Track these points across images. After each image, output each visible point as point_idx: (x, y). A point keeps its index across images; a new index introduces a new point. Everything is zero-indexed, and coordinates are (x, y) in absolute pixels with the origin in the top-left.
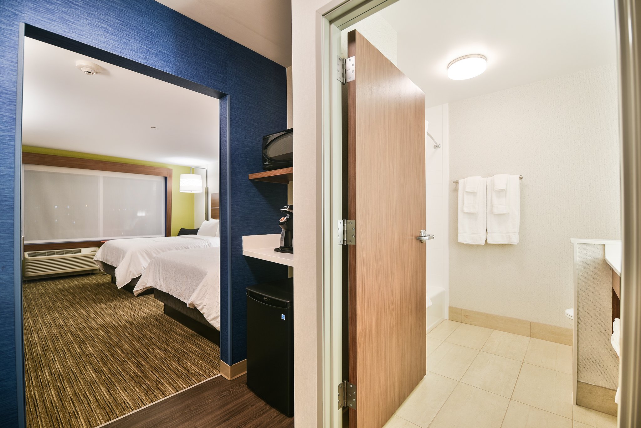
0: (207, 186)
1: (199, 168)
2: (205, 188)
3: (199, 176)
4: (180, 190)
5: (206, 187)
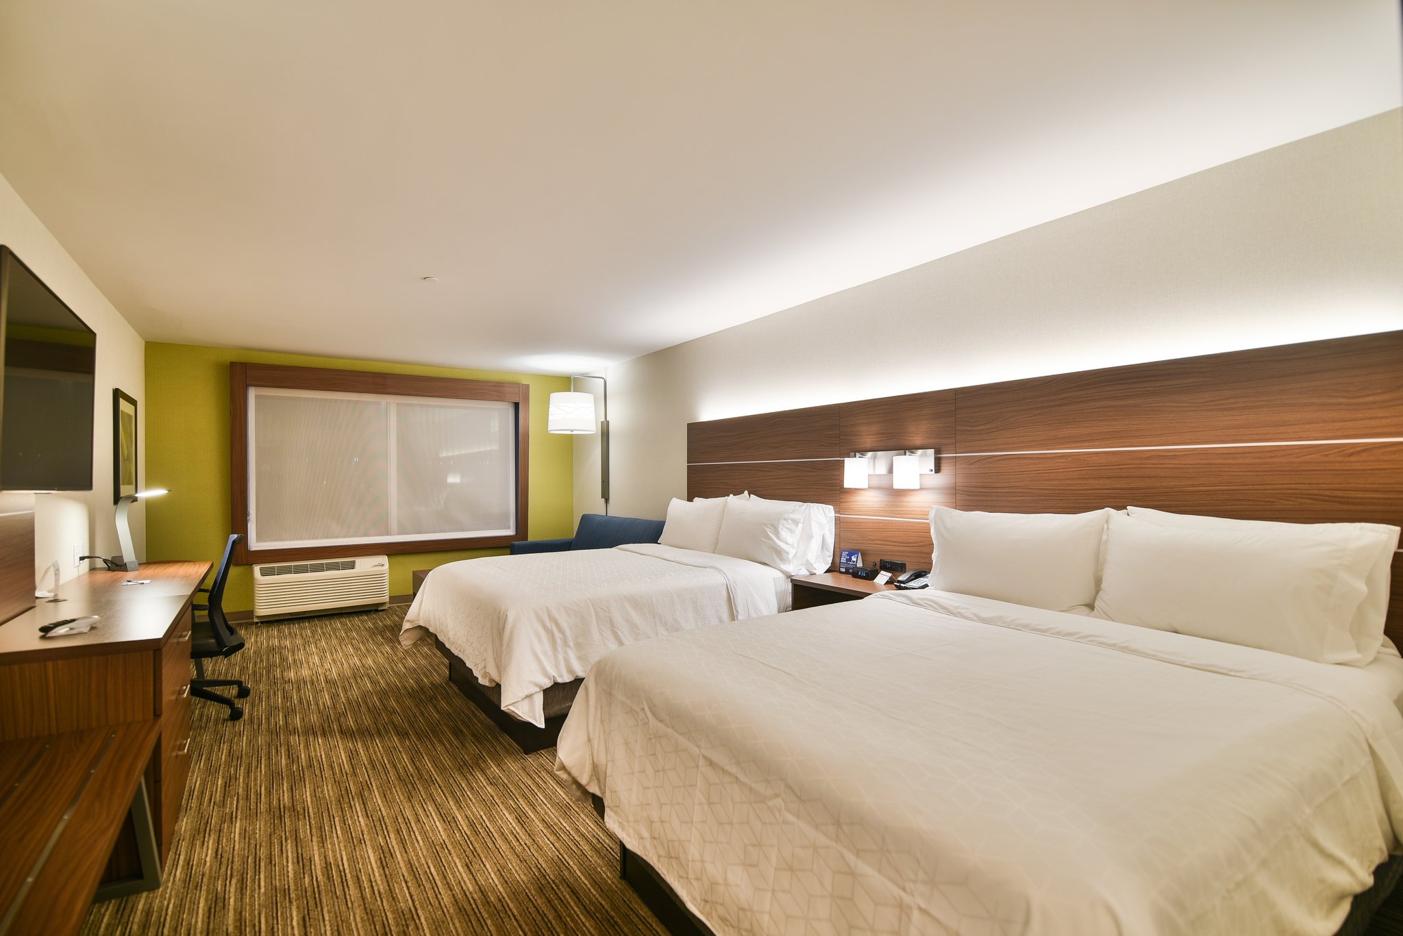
0: (606, 419)
1: (587, 376)
2: (602, 422)
3: (589, 397)
4: (549, 429)
5: (603, 419)
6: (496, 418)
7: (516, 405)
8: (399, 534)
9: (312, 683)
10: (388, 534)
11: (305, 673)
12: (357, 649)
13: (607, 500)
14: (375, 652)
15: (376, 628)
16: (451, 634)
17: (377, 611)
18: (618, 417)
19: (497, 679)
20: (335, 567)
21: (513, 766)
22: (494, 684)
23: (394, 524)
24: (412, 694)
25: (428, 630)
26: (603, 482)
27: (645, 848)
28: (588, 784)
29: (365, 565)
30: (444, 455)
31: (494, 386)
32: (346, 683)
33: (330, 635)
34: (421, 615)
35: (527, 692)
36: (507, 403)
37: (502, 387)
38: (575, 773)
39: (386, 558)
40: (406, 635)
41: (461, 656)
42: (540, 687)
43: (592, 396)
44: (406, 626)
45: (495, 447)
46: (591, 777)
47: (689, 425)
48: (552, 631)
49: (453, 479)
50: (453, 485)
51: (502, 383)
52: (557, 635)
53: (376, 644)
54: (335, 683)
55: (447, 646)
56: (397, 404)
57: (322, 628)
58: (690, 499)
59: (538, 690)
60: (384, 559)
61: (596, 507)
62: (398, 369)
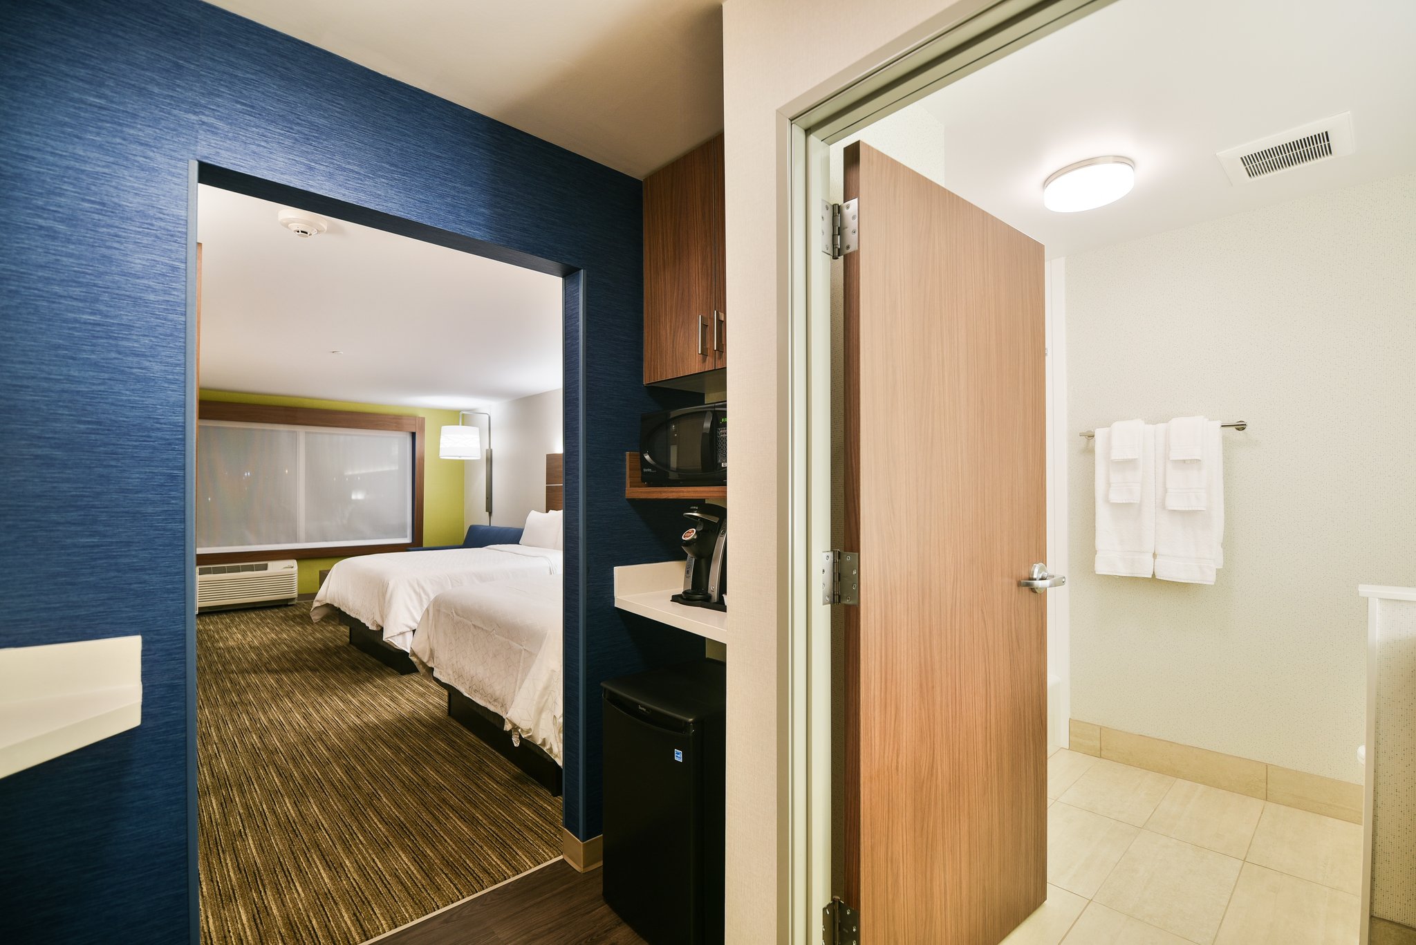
6: (395, 445)
7: (413, 435)
8: (307, 541)
9: (239, 649)
10: (296, 541)
11: (231, 643)
12: (272, 630)
13: (490, 514)
14: (288, 631)
15: (288, 617)
16: (351, 604)
17: (287, 606)
18: (501, 446)
19: (381, 624)
20: (251, 569)
21: (392, 680)
22: (379, 628)
23: (302, 533)
24: (321, 651)
25: (333, 605)
26: (487, 498)
27: (450, 679)
28: (428, 662)
29: (275, 567)
30: (349, 473)
31: (393, 418)
32: (267, 648)
33: (247, 622)
34: (328, 595)
35: (401, 630)
36: (405, 433)
37: (399, 419)
38: (420, 655)
39: (295, 561)
40: (316, 611)
41: (358, 617)
42: (411, 628)
43: (478, 429)
44: (316, 604)
45: (395, 468)
46: (430, 657)
47: (548, 456)
48: (420, 594)
49: (358, 496)
50: (357, 501)
51: (400, 416)
52: (423, 595)
53: (290, 626)
54: (258, 648)
55: (348, 613)
56: (306, 432)
57: (239, 618)
58: (547, 512)
59: (409, 630)
60: (294, 563)
61: (482, 520)
62: (308, 404)
